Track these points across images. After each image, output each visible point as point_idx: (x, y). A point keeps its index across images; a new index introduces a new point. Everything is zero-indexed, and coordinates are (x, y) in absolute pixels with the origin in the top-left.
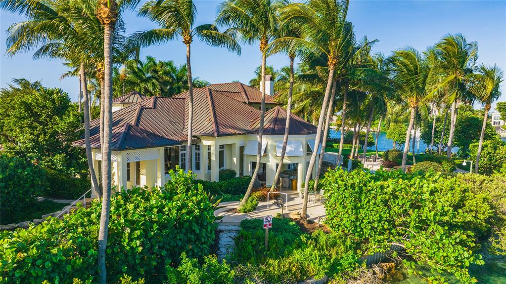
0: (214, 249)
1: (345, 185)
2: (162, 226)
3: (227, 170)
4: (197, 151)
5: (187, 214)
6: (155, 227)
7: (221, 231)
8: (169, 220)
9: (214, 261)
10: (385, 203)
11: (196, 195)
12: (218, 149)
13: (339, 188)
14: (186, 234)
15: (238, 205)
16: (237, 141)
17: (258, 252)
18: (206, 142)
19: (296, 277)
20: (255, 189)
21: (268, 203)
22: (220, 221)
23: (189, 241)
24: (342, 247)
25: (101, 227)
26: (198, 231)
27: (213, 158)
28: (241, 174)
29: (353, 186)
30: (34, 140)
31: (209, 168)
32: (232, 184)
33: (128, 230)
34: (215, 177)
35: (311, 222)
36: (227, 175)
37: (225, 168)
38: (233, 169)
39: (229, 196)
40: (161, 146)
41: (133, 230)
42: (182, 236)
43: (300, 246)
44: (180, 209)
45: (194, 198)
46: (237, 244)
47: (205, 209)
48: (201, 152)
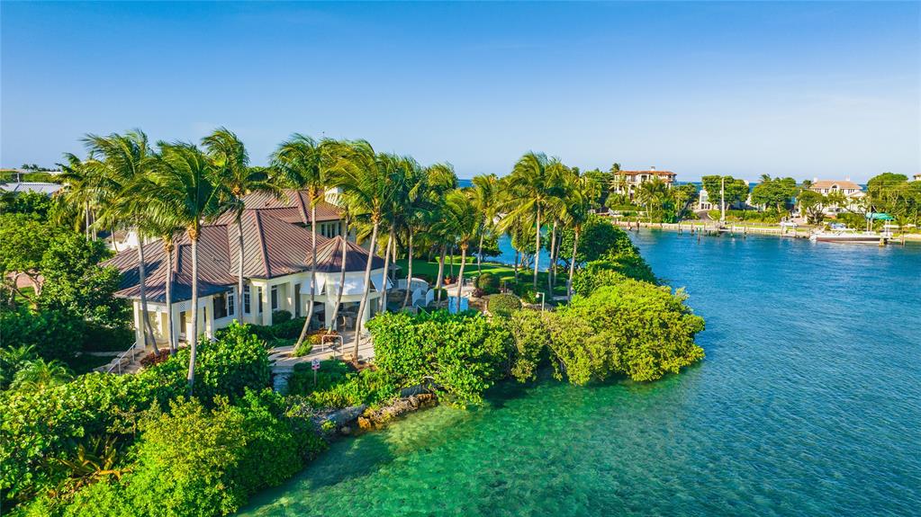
0: (271, 384)
1: (387, 328)
2: (231, 368)
3: (280, 312)
4: (247, 293)
5: (248, 359)
6: (226, 369)
7: (275, 374)
8: (234, 363)
9: (270, 391)
10: (418, 343)
11: (252, 344)
12: (271, 289)
13: (382, 330)
14: (247, 374)
15: (293, 350)
16: (291, 280)
17: (306, 389)
18: (256, 283)
19: (337, 406)
20: (309, 333)
21: (322, 346)
22: (273, 365)
23: (250, 380)
24: (382, 382)
25: (190, 371)
26: (256, 372)
27: (265, 300)
28: (298, 313)
29: (392, 330)
30: (75, 294)
31: (261, 310)
32: (287, 327)
33: (208, 372)
34: (267, 321)
35: (362, 363)
36: (281, 317)
37: (278, 309)
38: (288, 310)
39: (284, 341)
40: (210, 294)
41: (212, 372)
42: (245, 376)
43: (344, 382)
44: (242, 355)
45: (251, 346)
46: (289, 383)
47: (261, 354)
48: (250, 293)
